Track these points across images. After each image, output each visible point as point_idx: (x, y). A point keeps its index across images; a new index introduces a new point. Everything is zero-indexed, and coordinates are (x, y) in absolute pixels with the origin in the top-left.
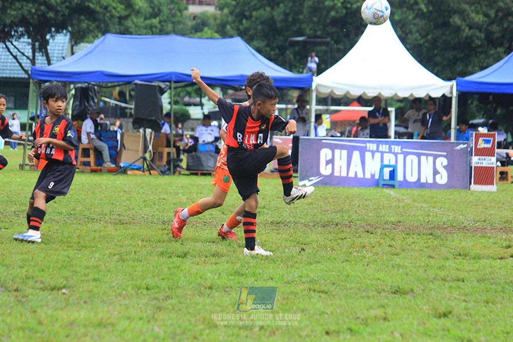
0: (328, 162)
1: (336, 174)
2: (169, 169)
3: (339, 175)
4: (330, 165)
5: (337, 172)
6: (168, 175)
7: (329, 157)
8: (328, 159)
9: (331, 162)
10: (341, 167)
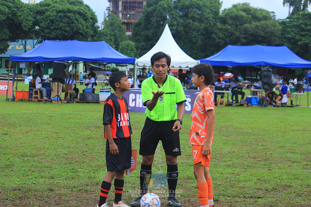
0: (133, 100)
1: (137, 106)
2: (71, 100)
3: (138, 106)
4: (134, 102)
5: (138, 105)
6: (70, 103)
7: (134, 98)
8: (133, 99)
9: (135, 100)
10: (139, 102)
